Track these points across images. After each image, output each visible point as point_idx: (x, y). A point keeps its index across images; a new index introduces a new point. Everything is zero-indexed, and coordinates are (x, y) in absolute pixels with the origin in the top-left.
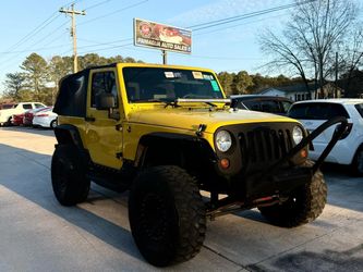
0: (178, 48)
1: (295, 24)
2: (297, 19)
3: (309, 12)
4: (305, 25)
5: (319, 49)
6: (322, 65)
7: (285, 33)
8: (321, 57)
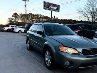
0: (56, 10)
1: (87, 6)
2: (88, 4)
3: (91, 2)
4: (90, 6)
5: (94, 13)
6: (94, 17)
7: (84, 8)
8: (94, 15)
